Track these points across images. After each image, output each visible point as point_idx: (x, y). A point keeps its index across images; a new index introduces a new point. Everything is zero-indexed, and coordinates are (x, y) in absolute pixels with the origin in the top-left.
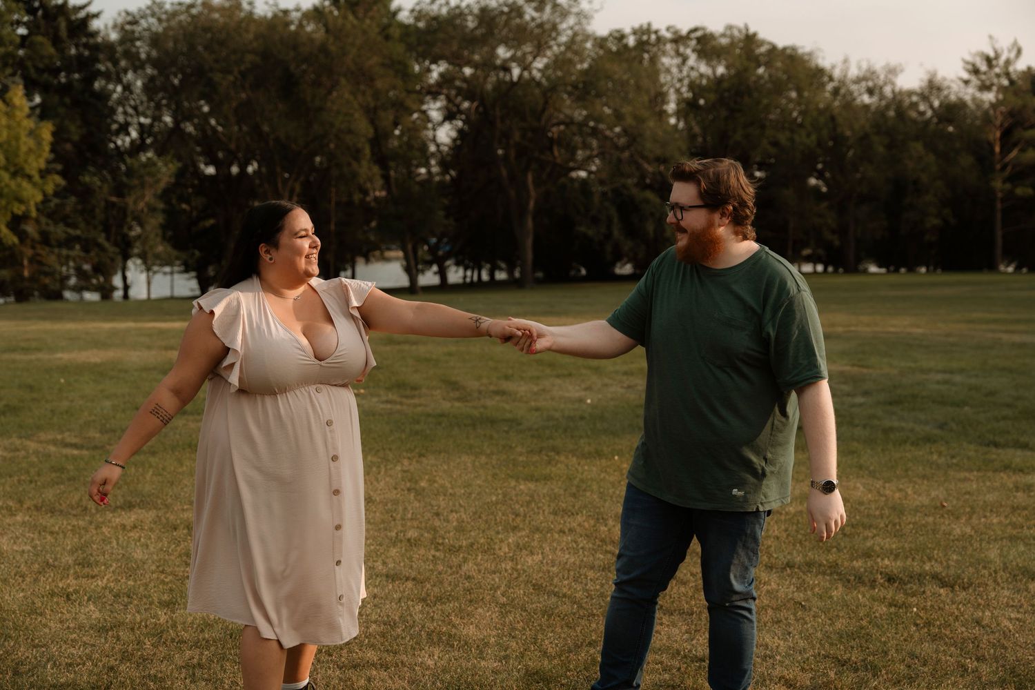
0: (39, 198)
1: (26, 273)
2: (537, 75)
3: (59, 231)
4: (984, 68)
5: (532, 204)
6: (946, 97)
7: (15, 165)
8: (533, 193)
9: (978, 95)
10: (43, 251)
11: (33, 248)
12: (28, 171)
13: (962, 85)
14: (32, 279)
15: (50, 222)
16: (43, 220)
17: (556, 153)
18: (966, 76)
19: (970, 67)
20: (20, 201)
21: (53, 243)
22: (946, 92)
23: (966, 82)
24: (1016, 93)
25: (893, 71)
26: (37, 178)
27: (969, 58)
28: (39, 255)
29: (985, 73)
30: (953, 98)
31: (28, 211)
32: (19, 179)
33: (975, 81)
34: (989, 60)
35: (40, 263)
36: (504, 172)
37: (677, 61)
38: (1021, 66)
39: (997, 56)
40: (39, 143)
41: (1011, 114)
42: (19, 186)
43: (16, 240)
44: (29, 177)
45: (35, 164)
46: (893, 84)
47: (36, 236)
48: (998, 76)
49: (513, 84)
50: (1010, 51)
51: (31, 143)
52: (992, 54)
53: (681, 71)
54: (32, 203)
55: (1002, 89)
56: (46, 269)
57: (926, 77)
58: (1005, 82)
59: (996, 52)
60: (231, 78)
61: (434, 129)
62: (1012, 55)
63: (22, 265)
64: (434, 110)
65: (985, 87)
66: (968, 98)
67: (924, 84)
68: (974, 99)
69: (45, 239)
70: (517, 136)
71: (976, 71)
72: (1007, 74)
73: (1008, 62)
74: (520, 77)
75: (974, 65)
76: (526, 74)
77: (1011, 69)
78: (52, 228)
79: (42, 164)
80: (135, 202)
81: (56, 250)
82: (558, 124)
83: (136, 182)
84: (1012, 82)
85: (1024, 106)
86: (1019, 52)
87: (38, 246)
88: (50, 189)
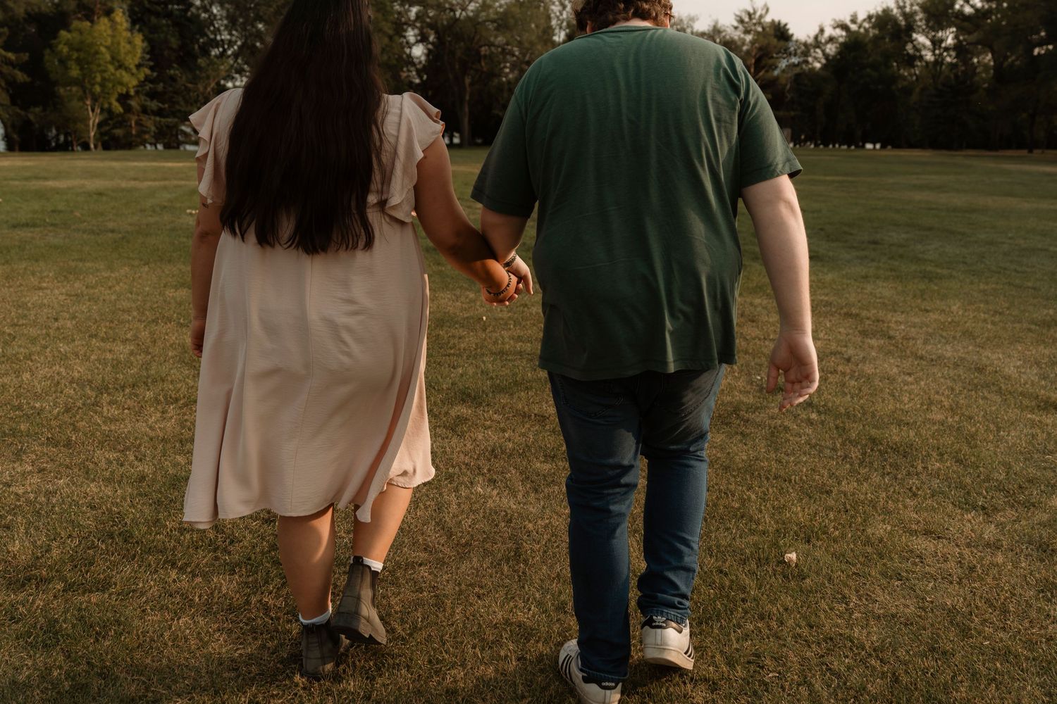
0: (134, 82)
1: (134, 132)
2: (471, 14)
3: (154, 105)
4: (747, 19)
5: (467, 98)
6: (724, 37)
7: (118, 61)
8: (468, 89)
9: (742, 36)
10: (144, 118)
11: (138, 116)
12: (127, 63)
13: (733, 29)
14: (138, 135)
15: (148, 99)
16: (143, 98)
17: (483, 64)
18: (736, 24)
19: (738, 18)
20: (121, 83)
21: (149, 111)
22: (724, 34)
23: (736, 28)
24: (764, 37)
25: (692, 19)
26: (134, 70)
27: (738, 13)
28: (141, 120)
29: (747, 23)
30: (728, 37)
31: (128, 92)
32: (120, 71)
33: (741, 27)
34: (750, 15)
35: (142, 125)
36: (451, 76)
37: (560, 8)
38: (768, 19)
39: (755, 12)
40: (134, 47)
41: (760, 49)
42: (121, 74)
43: (121, 110)
44: (127, 69)
45: (132, 61)
46: (692, 27)
47: (138, 108)
48: (755, 24)
49: (457, 20)
50: (762, 10)
51: (128, 47)
52: (752, 11)
53: (561, 14)
54: (130, 85)
55: (758, 33)
56: (145, 129)
57: (713, 24)
58: (760, 29)
59: (754, 10)
60: (272, 10)
61: (411, 48)
62: (764, 12)
63: (131, 126)
64: (411, 35)
65: (747, 32)
66: (736, 38)
67: (711, 29)
68: (740, 39)
69: (145, 110)
70: (459, 53)
71: (741, 21)
72: (760, 23)
73: (761, 17)
74: (461, 14)
75: (741, 17)
76: (464, 13)
77: (762, 20)
78: (148, 103)
79: (137, 61)
80: (205, 88)
81: (152, 117)
82: (485, 45)
83: (204, 75)
84: (763, 28)
85: (769, 44)
86: (767, 10)
87: (141, 114)
88: (142, 77)
